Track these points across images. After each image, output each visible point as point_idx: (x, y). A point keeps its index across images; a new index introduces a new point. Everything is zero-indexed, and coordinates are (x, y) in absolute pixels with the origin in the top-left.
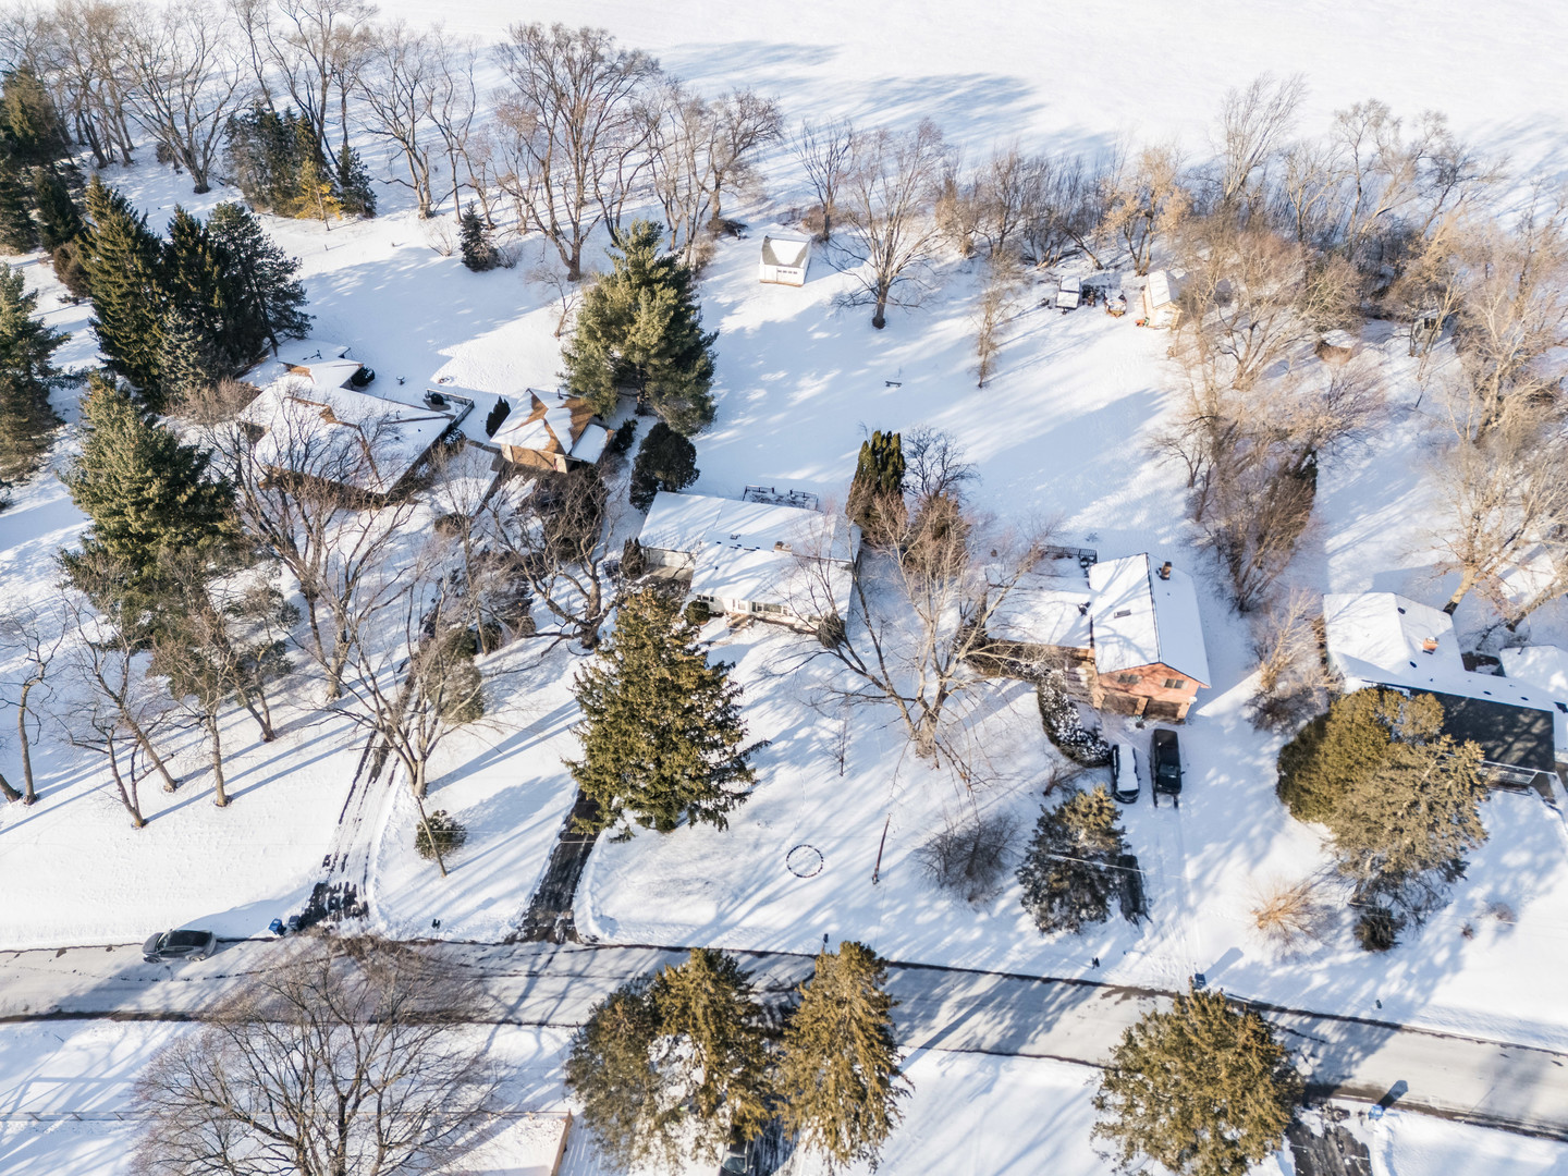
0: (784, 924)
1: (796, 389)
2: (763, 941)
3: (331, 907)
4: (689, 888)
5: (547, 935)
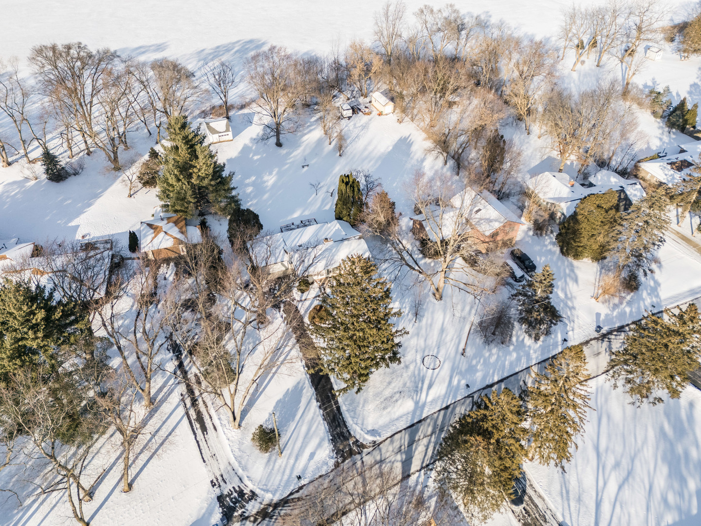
0: (443, 391)
1: (265, 182)
2: (443, 402)
3: (235, 503)
4: (394, 399)
5: (351, 453)
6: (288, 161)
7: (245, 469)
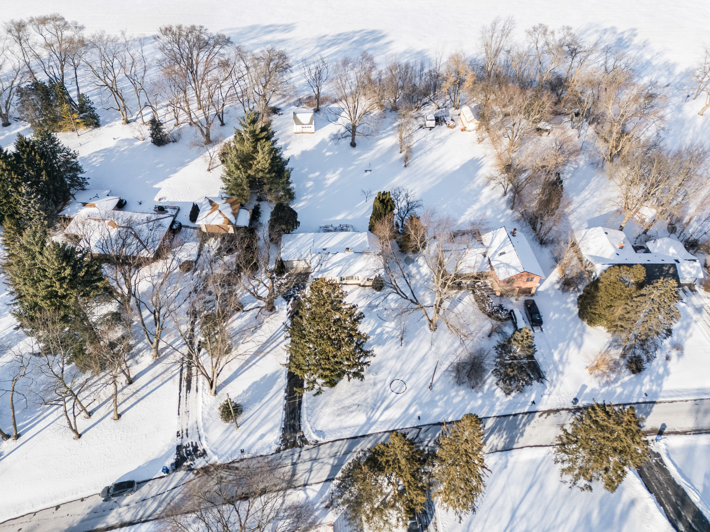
0: (397, 416)
1: (326, 179)
2: (392, 425)
3: (188, 455)
4: (351, 409)
5: (294, 445)
6: (355, 163)
7: (206, 430)
